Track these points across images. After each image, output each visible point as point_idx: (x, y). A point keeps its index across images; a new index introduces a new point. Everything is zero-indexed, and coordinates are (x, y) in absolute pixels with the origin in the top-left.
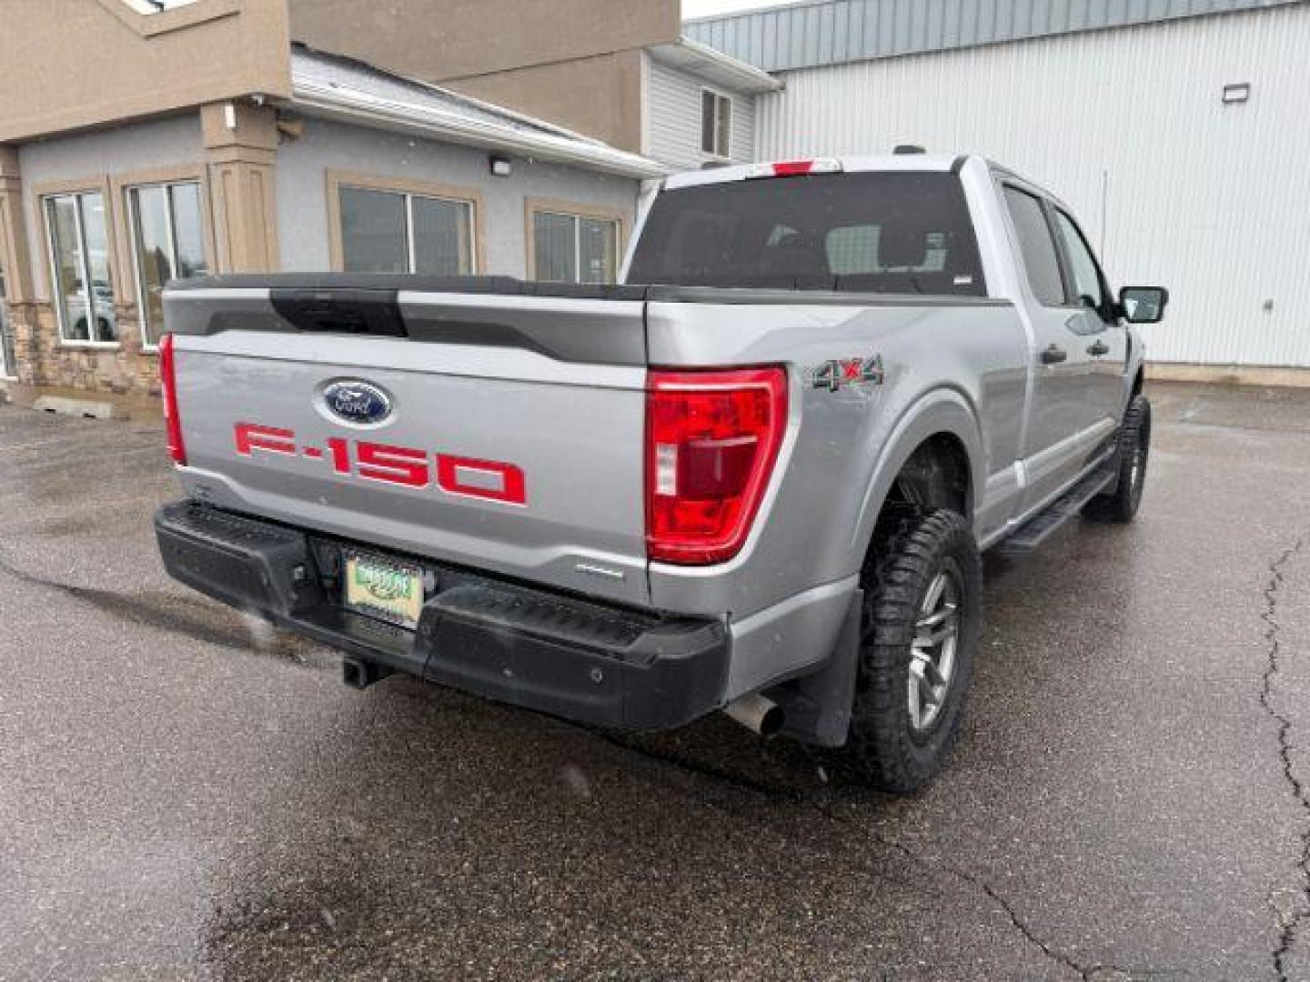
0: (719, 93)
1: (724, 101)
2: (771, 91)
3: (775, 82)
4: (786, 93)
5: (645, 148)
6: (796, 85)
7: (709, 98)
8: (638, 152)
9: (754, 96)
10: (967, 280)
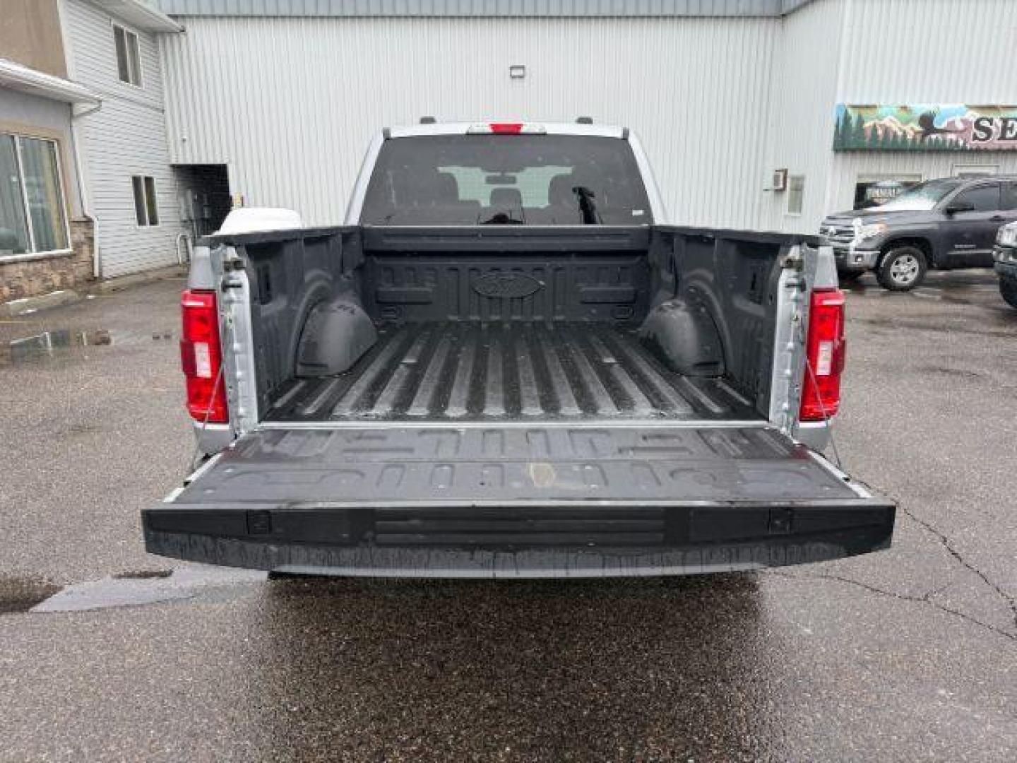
0: (126, 29)
1: (132, 36)
2: (171, 33)
3: (177, 24)
4: (186, 35)
5: (71, 75)
6: (192, 28)
7: (119, 33)
8: (65, 77)
9: (155, 34)
10: (641, 212)
